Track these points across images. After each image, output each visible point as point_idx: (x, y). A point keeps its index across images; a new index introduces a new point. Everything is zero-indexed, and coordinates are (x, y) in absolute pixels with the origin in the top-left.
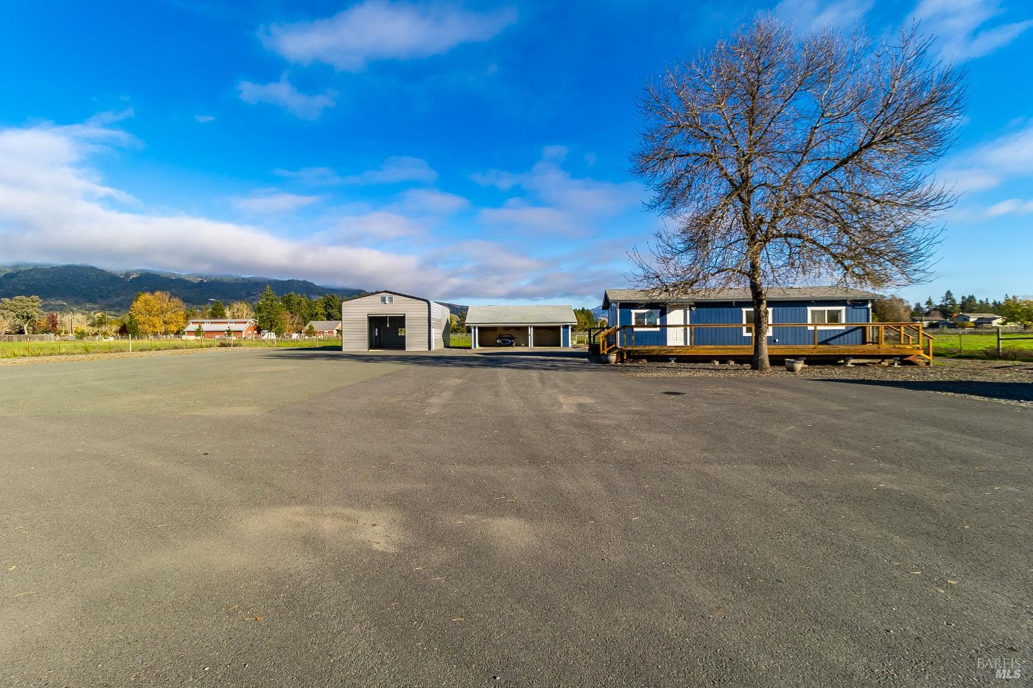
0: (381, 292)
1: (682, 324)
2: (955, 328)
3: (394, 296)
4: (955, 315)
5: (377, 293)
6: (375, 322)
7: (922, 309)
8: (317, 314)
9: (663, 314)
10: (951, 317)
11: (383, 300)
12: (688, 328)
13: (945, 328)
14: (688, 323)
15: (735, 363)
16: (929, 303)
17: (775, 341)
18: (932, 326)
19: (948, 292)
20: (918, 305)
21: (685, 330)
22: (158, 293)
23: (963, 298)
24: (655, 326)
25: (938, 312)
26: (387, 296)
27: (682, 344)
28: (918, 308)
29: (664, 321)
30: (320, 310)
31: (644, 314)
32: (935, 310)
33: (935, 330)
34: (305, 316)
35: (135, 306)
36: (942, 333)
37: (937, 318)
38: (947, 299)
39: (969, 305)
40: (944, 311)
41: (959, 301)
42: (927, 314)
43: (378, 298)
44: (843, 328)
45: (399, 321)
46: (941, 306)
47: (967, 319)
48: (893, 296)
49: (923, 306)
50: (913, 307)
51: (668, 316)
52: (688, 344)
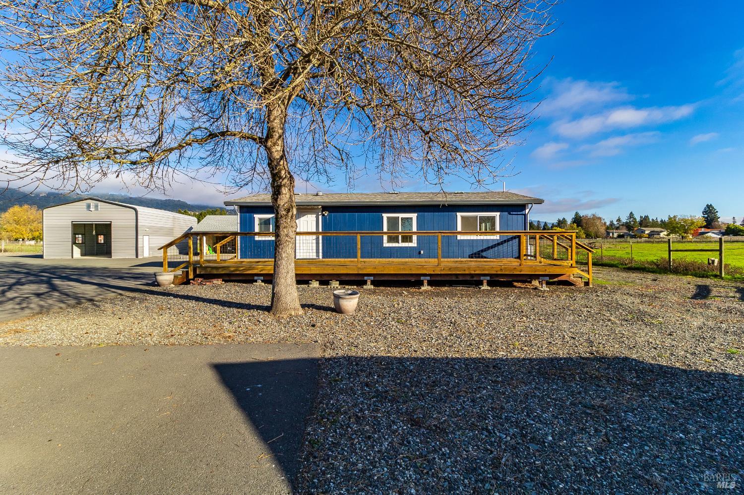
0: (86, 199)
1: (314, 230)
2: (635, 238)
3: (100, 204)
4: (636, 229)
5: (81, 200)
7: (614, 225)
10: (633, 230)
11: (89, 206)
12: (320, 237)
13: (629, 238)
14: (320, 230)
15: (340, 284)
16: (619, 220)
17: (420, 253)
18: (620, 236)
19: (631, 213)
20: (612, 222)
21: (317, 239)
23: (641, 217)
24: (269, 234)
25: (625, 227)
26: (92, 203)
27: (314, 256)
28: (612, 224)
31: (269, 220)
32: (622, 225)
33: (622, 240)
35: (3, 216)
36: (626, 242)
37: (624, 231)
38: (631, 218)
39: (645, 222)
40: (628, 226)
41: (638, 219)
42: (617, 228)
43: (83, 204)
44: (497, 237)
45: (105, 229)
46: (627, 223)
47: (643, 232)
48: (594, 215)
49: (615, 223)
50: (608, 224)
52: (321, 257)
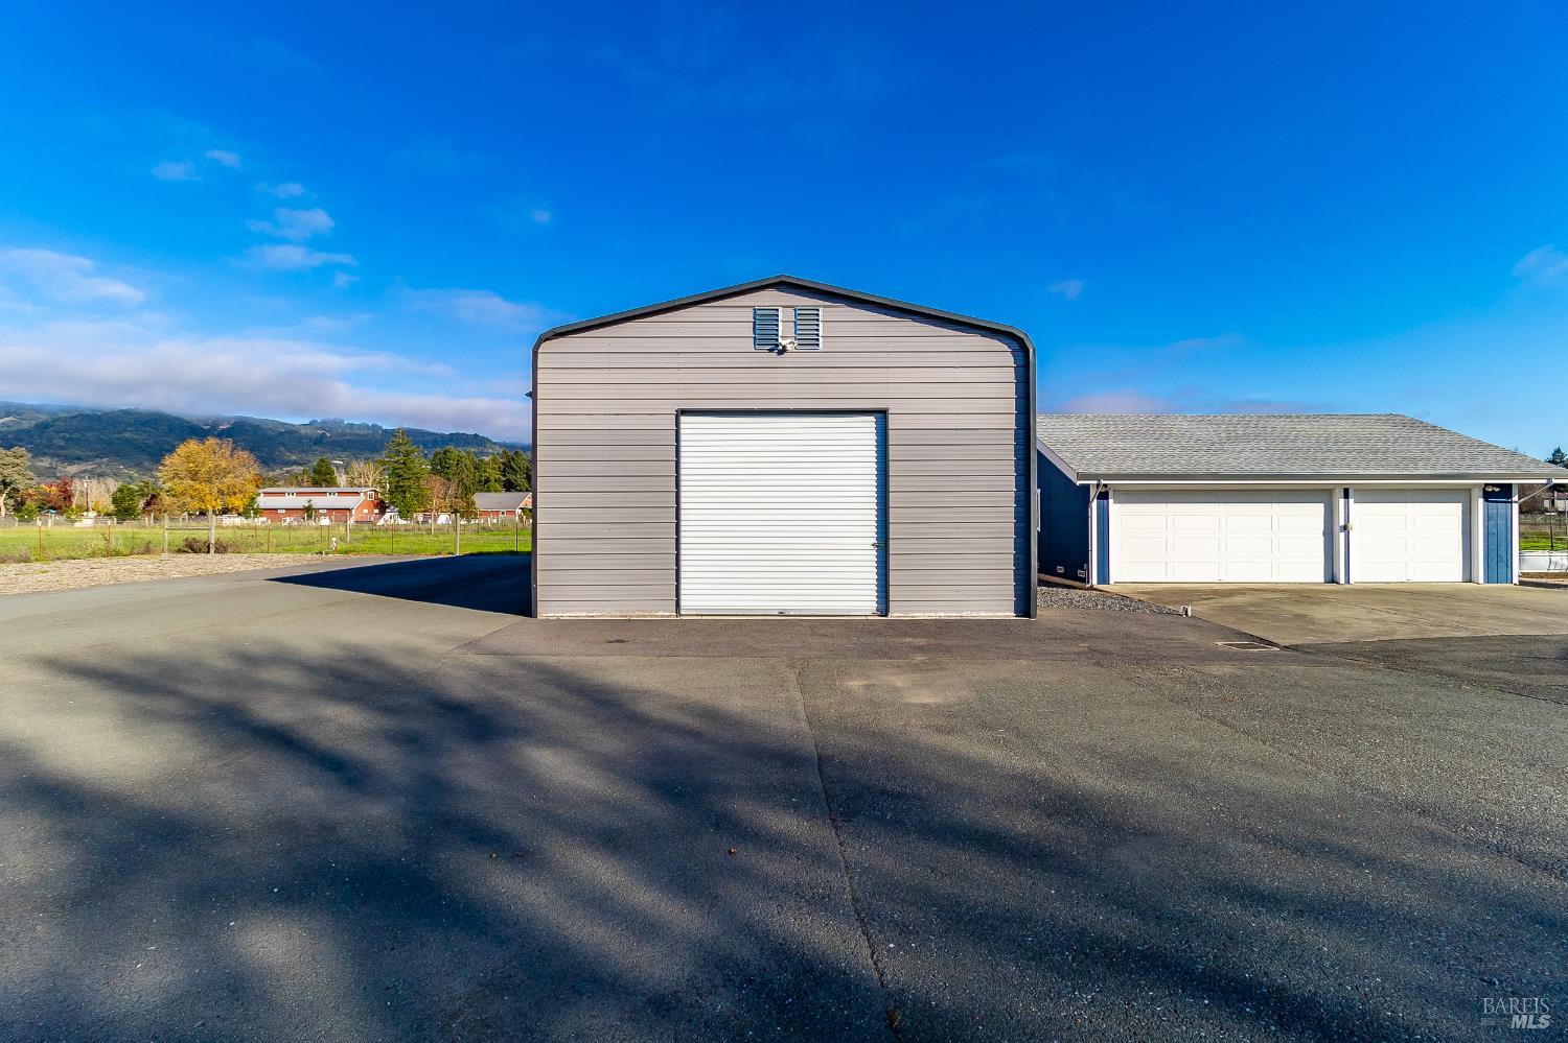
3: (826, 311)
8: (487, 481)
22: (211, 443)
26: (788, 306)
30: (494, 474)
34: (467, 484)
35: (167, 463)
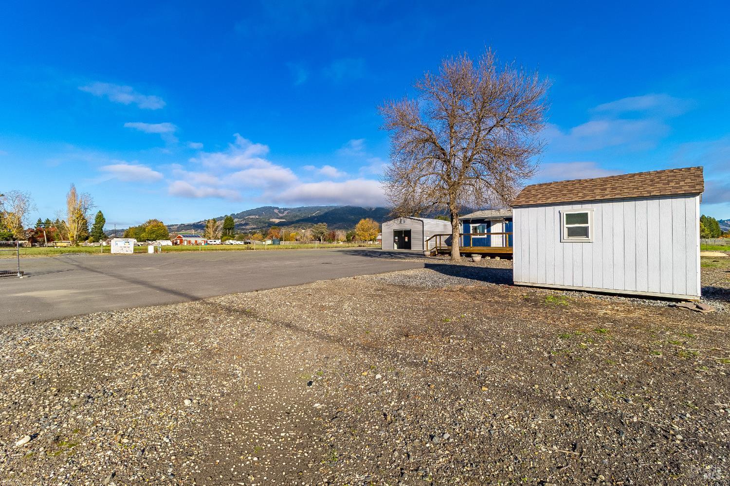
1: (501, 232)
3: (406, 219)
6: (397, 233)
9: (489, 227)
11: (401, 221)
12: (504, 235)
22: (367, 219)
24: (484, 234)
26: (402, 219)
27: (500, 245)
29: (489, 231)
31: (477, 226)
35: (357, 226)
43: (398, 220)
51: (492, 227)
52: (504, 246)
